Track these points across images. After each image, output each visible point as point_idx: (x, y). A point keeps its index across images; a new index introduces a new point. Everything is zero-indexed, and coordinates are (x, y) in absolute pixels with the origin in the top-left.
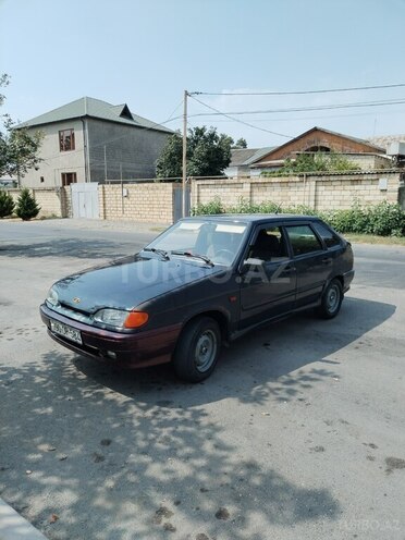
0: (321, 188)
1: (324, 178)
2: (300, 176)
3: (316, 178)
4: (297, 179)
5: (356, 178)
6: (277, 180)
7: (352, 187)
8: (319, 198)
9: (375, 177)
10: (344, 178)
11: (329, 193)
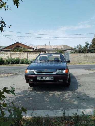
0: (29, 54)
1: (29, 52)
2: (24, 52)
3: (27, 52)
4: (23, 52)
5: (36, 52)
6: (18, 52)
7: (35, 54)
8: (29, 56)
9: (40, 52)
10: (34, 52)
11: (30, 55)
